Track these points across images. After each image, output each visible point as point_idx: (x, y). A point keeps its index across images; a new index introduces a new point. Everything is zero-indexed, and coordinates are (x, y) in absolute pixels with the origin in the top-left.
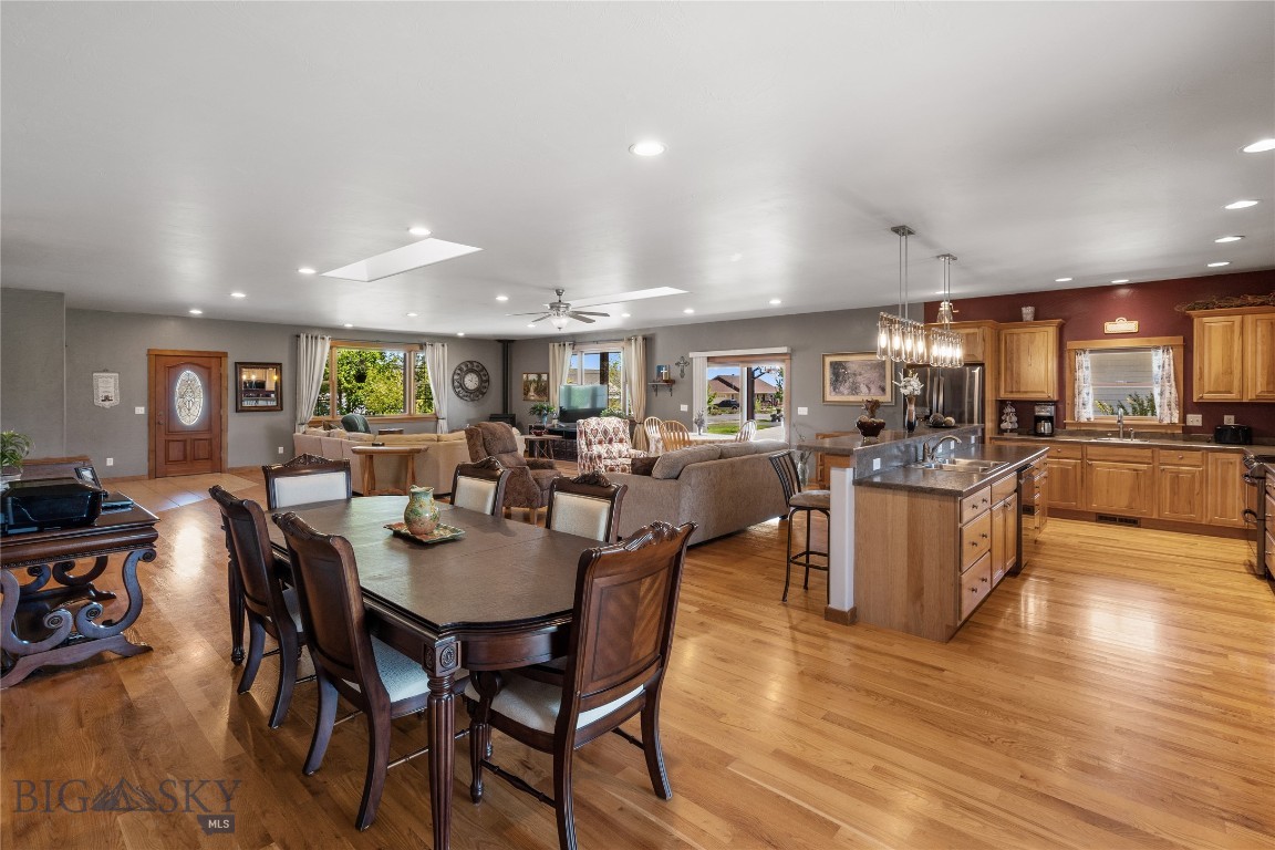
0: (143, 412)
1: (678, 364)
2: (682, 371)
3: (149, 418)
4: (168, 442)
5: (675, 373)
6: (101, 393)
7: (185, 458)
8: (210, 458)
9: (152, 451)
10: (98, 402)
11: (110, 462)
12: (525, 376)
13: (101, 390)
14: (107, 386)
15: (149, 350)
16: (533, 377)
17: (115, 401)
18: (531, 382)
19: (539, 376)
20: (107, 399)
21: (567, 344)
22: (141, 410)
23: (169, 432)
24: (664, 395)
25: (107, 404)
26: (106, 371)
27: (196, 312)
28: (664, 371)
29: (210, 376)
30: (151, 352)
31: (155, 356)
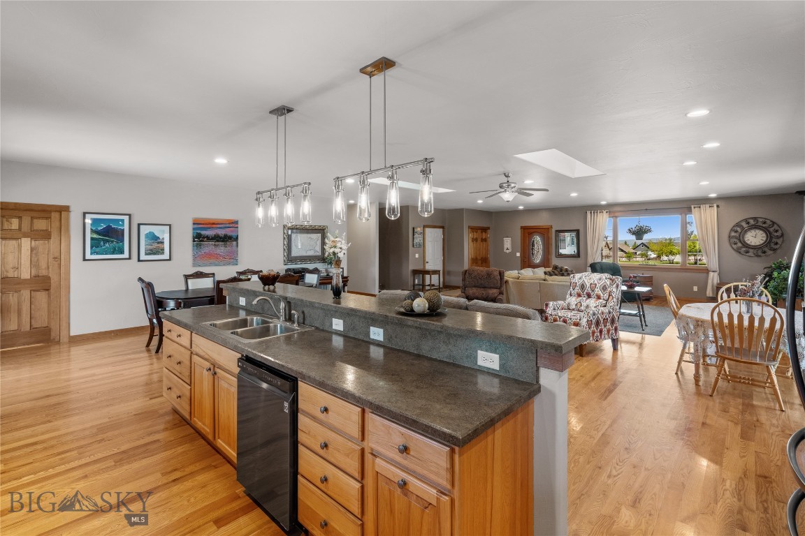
0: (519, 256)
3: (521, 258)
6: (506, 247)
10: (505, 250)
13: (506, 245)
14: (507, 243)
17: (510, 251)
20: (507, 249)
22: (518, 254)
26: (507, 237)
27: (521, 208)
29: (544, 239)
30: (522, 227)
31: (524, 228)
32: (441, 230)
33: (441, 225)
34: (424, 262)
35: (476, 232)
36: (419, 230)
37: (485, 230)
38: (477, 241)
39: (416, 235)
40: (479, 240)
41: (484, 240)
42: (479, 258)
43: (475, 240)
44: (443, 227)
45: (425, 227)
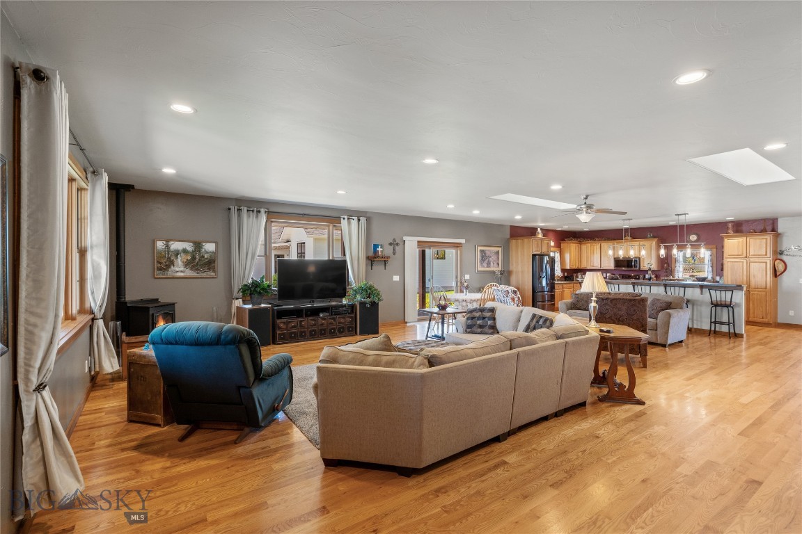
1: (390, 244)
2: (394, 250)
5: (388, 251)
12: (160, 245)
16: (189, 246)
18: (177, 253)
19: (198, 245)
21: (263, 210)
24: (378, 268)
28: (380, 249)
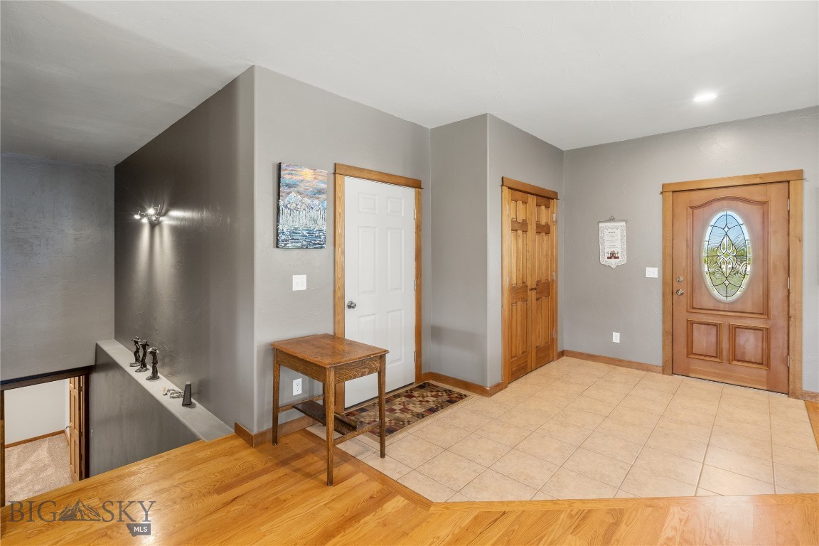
0: (656, 275)
3: (664, 283)
4: (691, 324)
6: (606, 248)
7: (718, 354)
8: (765, 361)
9: (670, 335)
10: (604, 260)
11: (616, 337)
13: (607, 244)
14: (612, 238)
15: (663, 185)
17: (623, 260)
20: (613, 256)
22: (653, 273)
23: (693, 308)
25: (613, 261)
26: (612, 220)
29: (765, 216)
30: (665, 189)
31: (674, 192)
32: (411, 192)
33: (408, 174)
34: (340, 305)
35: (525, 203)
36: (307, 176)
37: (545, 198)
38: (525, 231)
39: (290, 198)
40: (532, 228)
41: (544, 229)
42: (531, 283)
43: (520, 226)
44: (416, 185)
45: (339, 171)
